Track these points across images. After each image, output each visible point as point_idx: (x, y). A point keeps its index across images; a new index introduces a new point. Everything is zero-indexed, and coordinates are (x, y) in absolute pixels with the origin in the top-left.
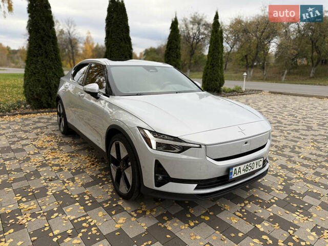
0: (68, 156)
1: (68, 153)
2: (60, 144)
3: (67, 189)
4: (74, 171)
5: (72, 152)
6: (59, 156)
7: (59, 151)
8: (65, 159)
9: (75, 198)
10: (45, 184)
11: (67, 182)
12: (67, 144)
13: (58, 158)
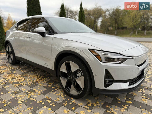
0: (22, 76)
1: (20, 74)
2: (13, 70)
3: (31, 97)
4: (30, 85)
5: (23, 74)
6: (15, 77)
7: (14, 74)
8: (20, 78)
9: (41, 103)
10: (13, 96)
11: (29, 92)
12: (17, 69)
13: (15, 78)
